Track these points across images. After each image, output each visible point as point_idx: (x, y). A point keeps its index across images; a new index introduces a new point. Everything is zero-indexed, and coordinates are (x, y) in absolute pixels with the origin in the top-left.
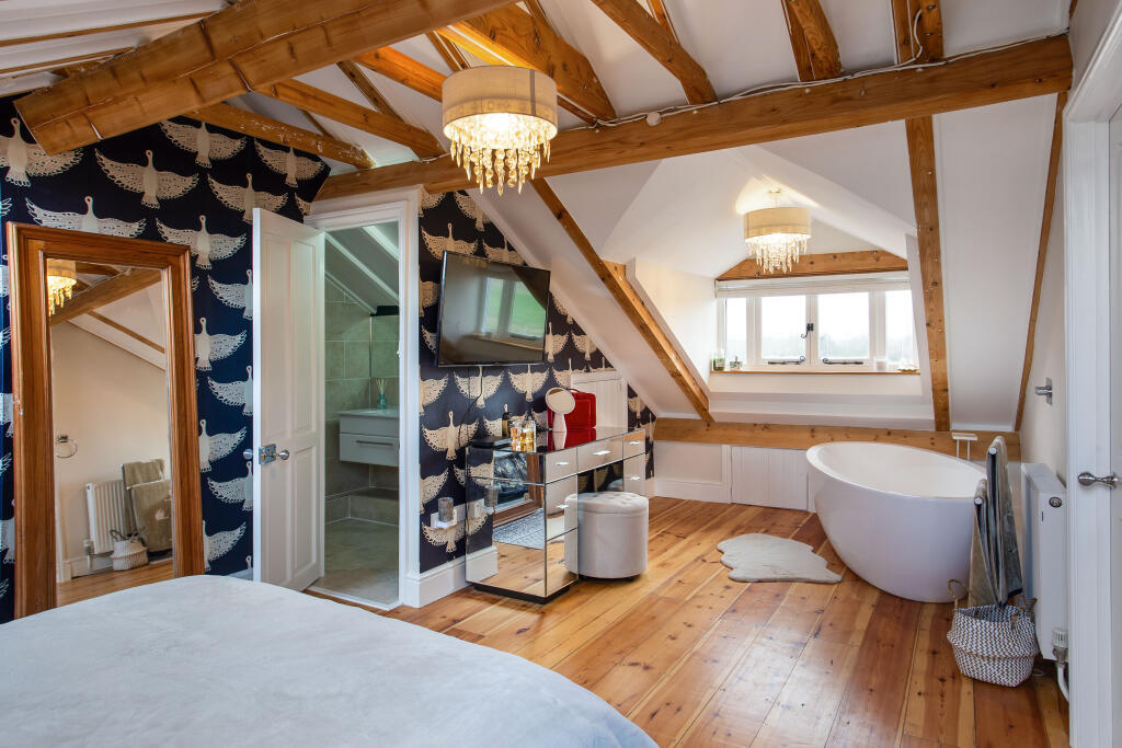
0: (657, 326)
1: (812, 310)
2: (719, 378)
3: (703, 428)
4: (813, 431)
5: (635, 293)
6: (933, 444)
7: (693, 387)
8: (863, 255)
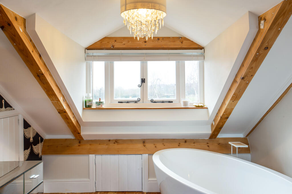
0: (51, 75)
1: (144, 70)
2: (88, 112)
3: (77, 144)
4: (144, 142)
5: (34, 47)
6: (208, 146)
7: (73, 119)
8: (174, 39)
